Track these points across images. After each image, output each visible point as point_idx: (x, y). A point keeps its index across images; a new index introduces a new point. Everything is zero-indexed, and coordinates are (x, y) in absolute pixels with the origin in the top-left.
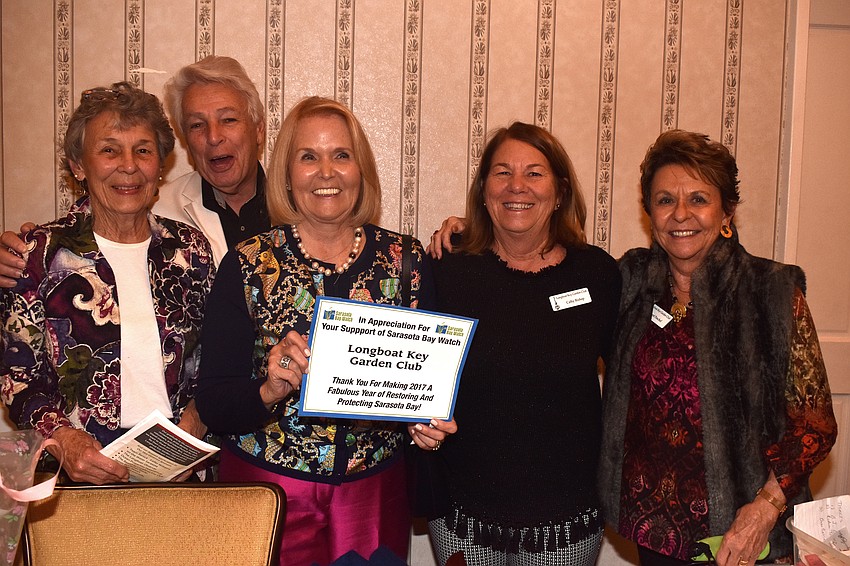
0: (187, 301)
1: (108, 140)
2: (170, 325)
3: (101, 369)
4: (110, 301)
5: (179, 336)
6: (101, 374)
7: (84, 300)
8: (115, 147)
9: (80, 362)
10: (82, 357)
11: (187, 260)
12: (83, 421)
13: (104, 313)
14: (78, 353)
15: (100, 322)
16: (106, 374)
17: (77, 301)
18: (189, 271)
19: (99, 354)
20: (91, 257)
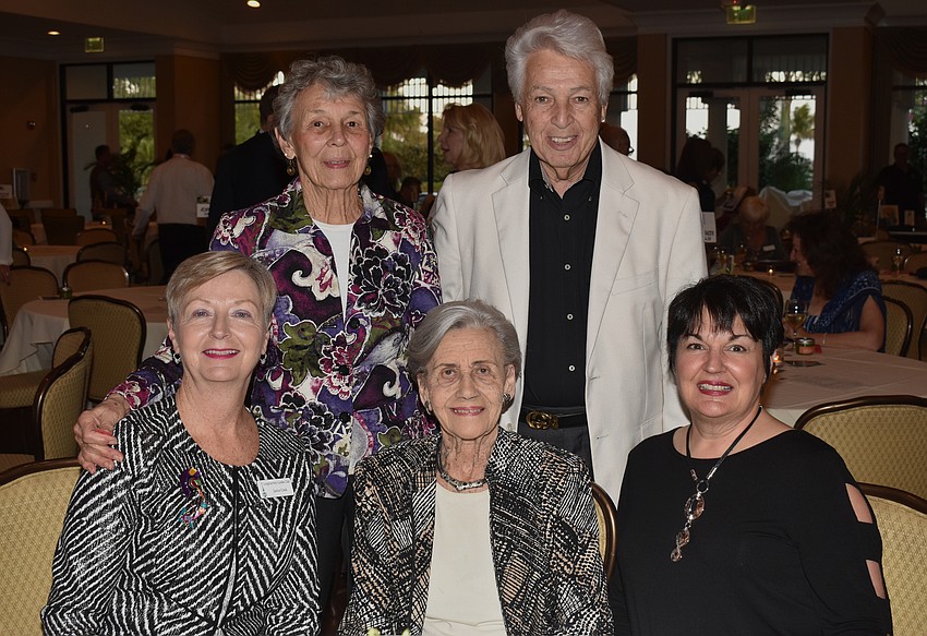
0: (385, 285)
1: (316, 112)
2: (359, 305)
3: (326, 343)
4: (328, 275)
5: (366, 319)
6: (329, 348)
7: (304, 276)
8: (324, 120)
9: (306, 338)
10: (307, 334)
11: (396, 243)
12: (315, 390)
13: (323, 287)
14: (303, 330)
15: (320, 296)
16: (334, 347)
17: (297, 278)
18: (395, 256)
19: (323, 328)
20: (306, 232)
